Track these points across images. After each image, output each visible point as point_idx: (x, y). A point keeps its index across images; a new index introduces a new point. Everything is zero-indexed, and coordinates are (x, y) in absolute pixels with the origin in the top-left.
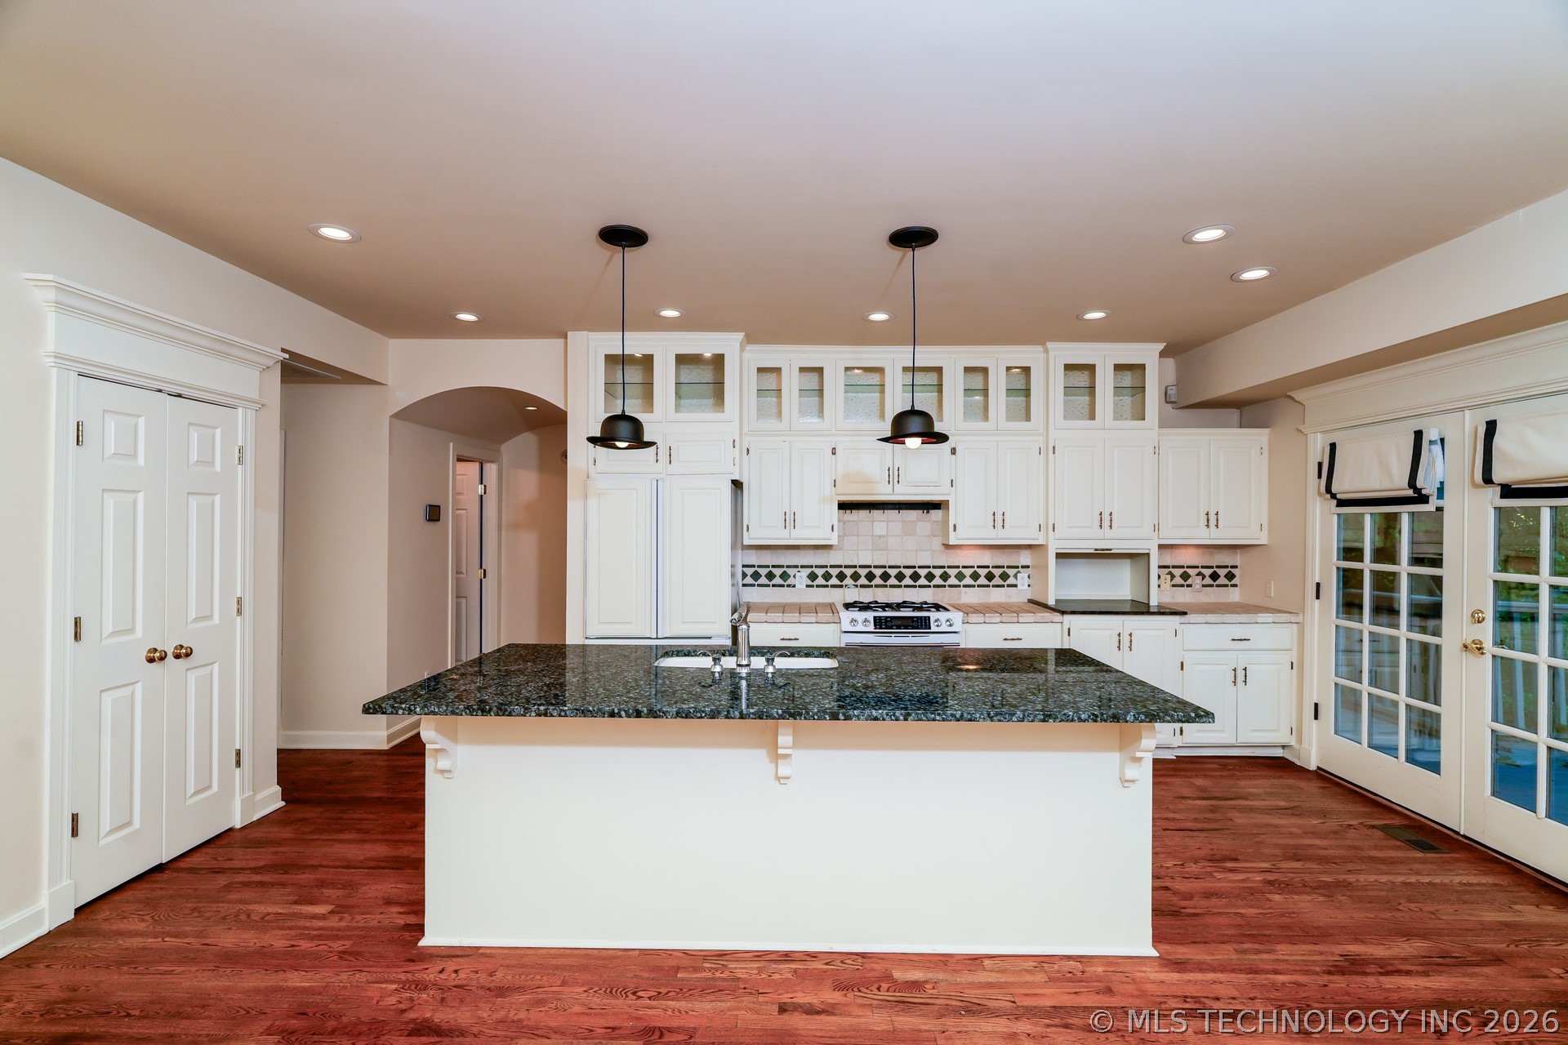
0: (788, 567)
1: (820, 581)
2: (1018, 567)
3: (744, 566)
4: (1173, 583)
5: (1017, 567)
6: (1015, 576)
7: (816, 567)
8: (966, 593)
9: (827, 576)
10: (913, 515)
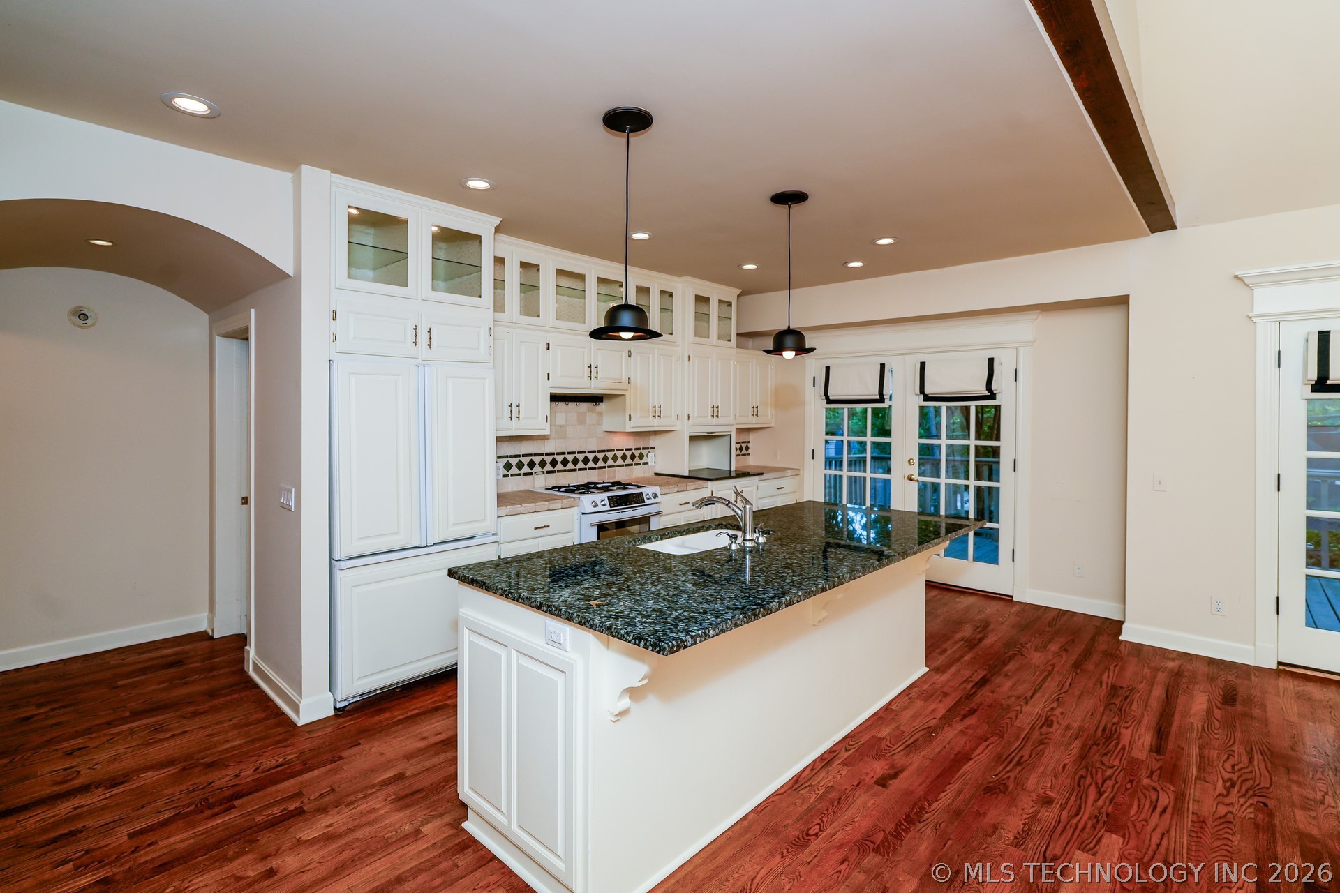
5: (648, 448)
6: (647, 456)
7: (511, 457)
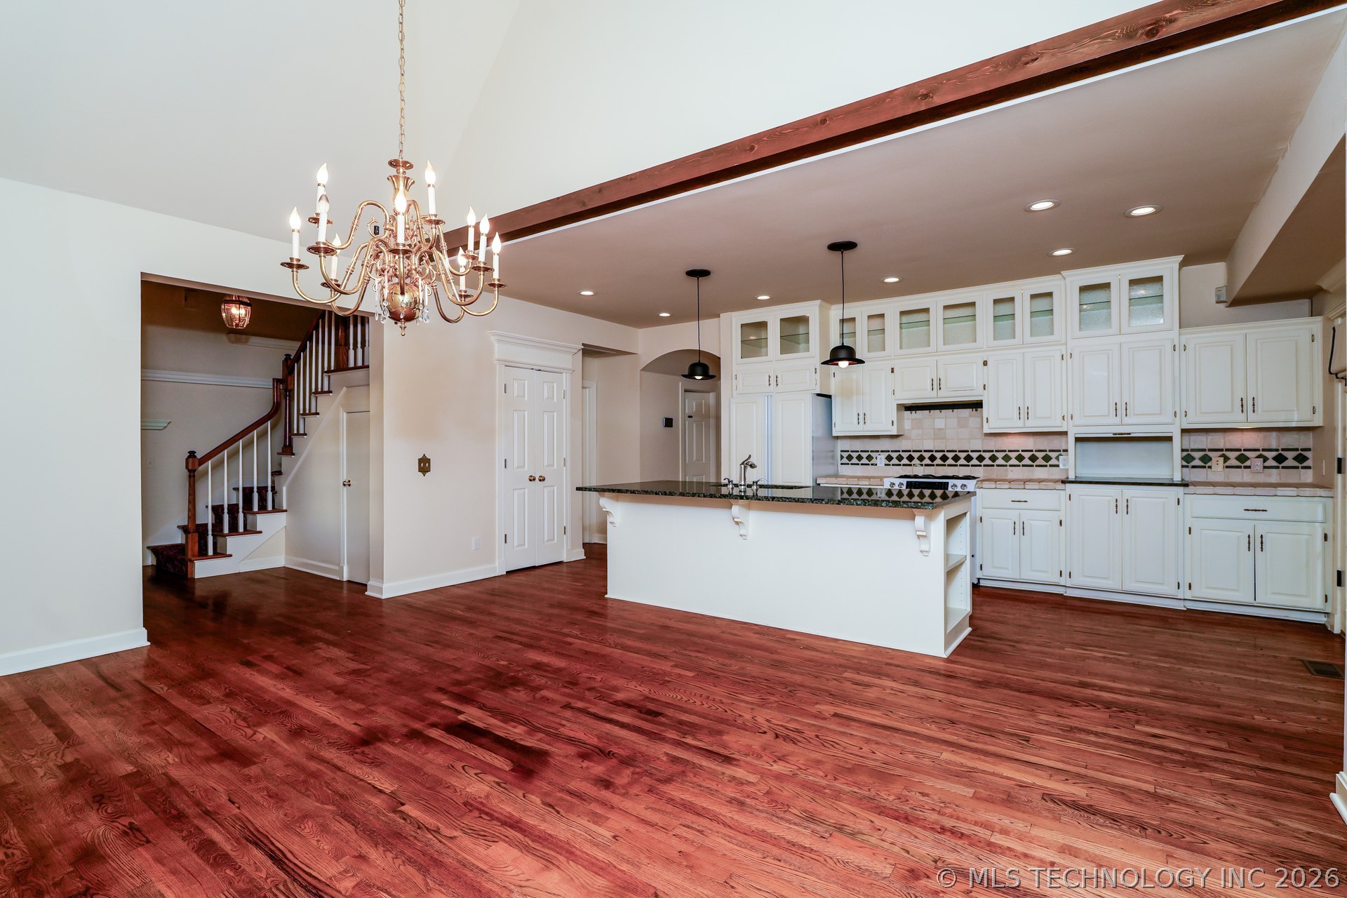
0: (872, 451)
1: (895, 461)
2: (1060, 451)
3: (841, 451)
4: (1227, 464)
5: (1058, 451)
6: (1057, 458)
7: (892, 451)
8: (1012, 471)
9: (900, 458)
10: (967, 412)
